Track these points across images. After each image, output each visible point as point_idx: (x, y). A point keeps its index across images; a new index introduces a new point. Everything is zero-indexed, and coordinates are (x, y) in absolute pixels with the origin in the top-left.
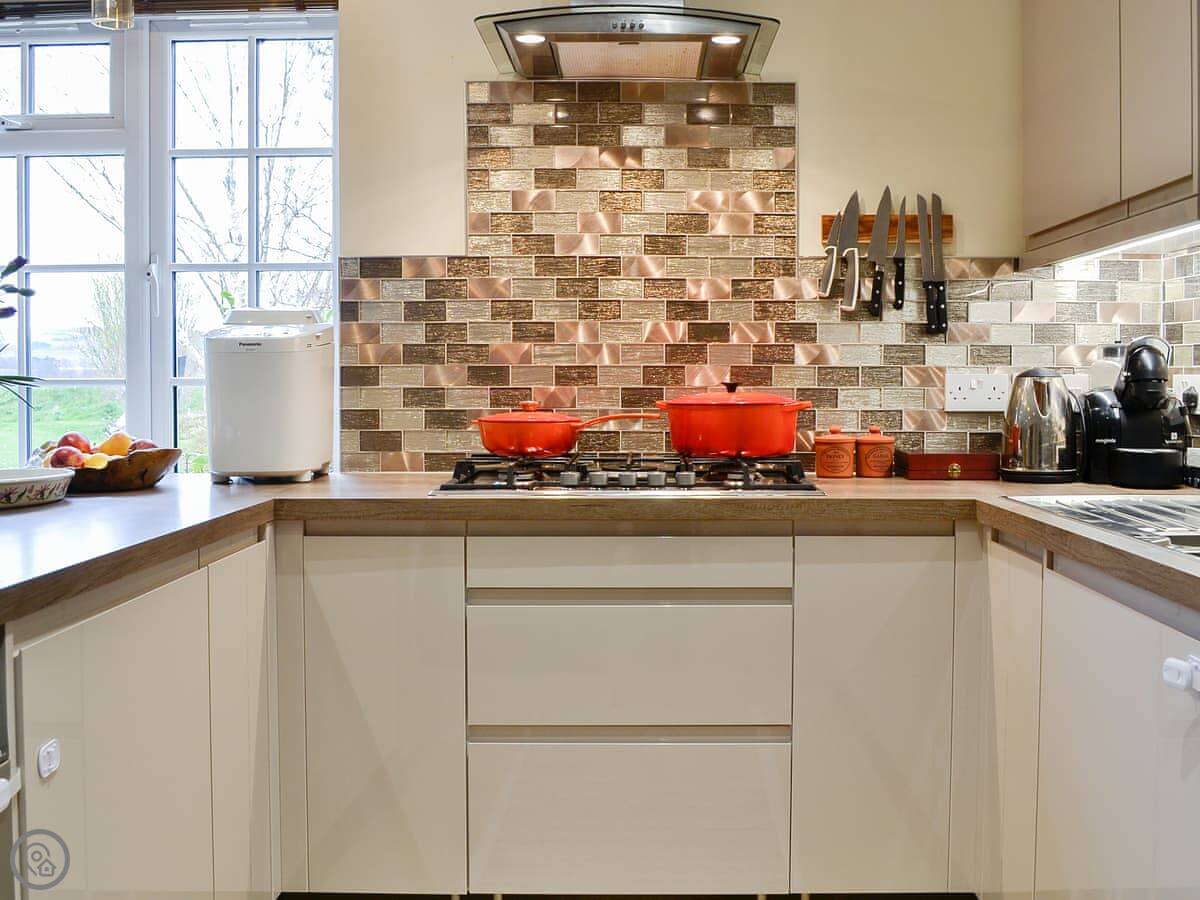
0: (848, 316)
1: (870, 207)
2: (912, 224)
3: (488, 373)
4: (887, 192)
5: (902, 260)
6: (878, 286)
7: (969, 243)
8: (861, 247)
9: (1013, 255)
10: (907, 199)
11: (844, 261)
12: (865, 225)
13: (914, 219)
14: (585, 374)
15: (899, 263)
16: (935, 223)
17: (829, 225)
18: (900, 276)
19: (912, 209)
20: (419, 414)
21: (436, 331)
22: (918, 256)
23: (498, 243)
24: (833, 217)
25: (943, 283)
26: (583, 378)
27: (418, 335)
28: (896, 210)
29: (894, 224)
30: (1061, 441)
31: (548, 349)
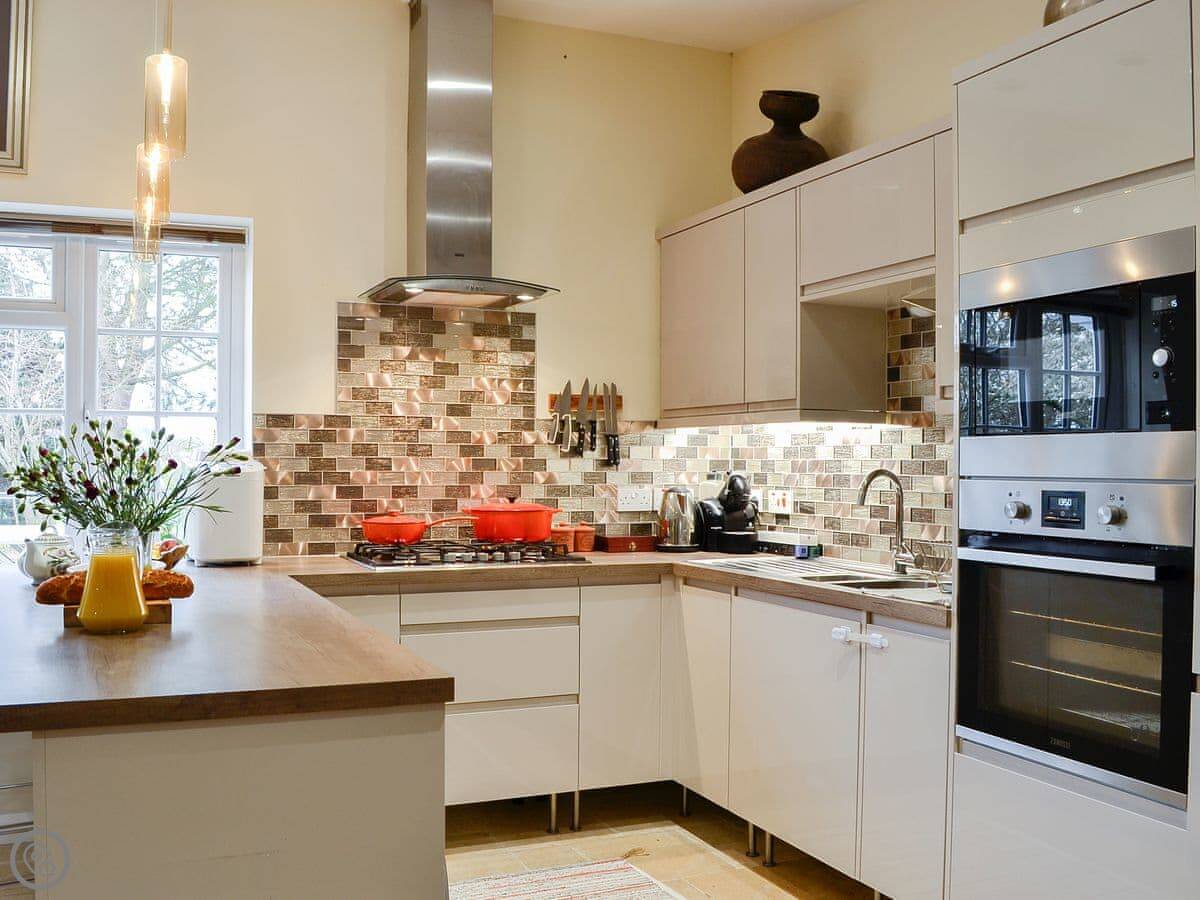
0: (564, 455)
1: (576, 391)
2: (600, 400)
3: (349, 491)
4: (587, 381)
5: (595, 422)
6: (581, 437)
7: (630, 412)
8: (573, 414)
9: (654, 420)
10: (597, 387)
11: (563, 423)
12: (575, 401)
13: (601, 397)
14: (410, 491)
15: (593, 423)
16: (612, 401)
17: (554, 401)
18: (593, 431)
19: (600, 392)
20: (306, 517)
21: (317, 464)
22: (602, 419)
23: (356, 407)
24: (556, 395)
25: (617, 436)
26: (409, 493)
27: (304, 466)
28: (591, 393)
29: (590, 400)
30: (692, 529)
31: (388, 475)
